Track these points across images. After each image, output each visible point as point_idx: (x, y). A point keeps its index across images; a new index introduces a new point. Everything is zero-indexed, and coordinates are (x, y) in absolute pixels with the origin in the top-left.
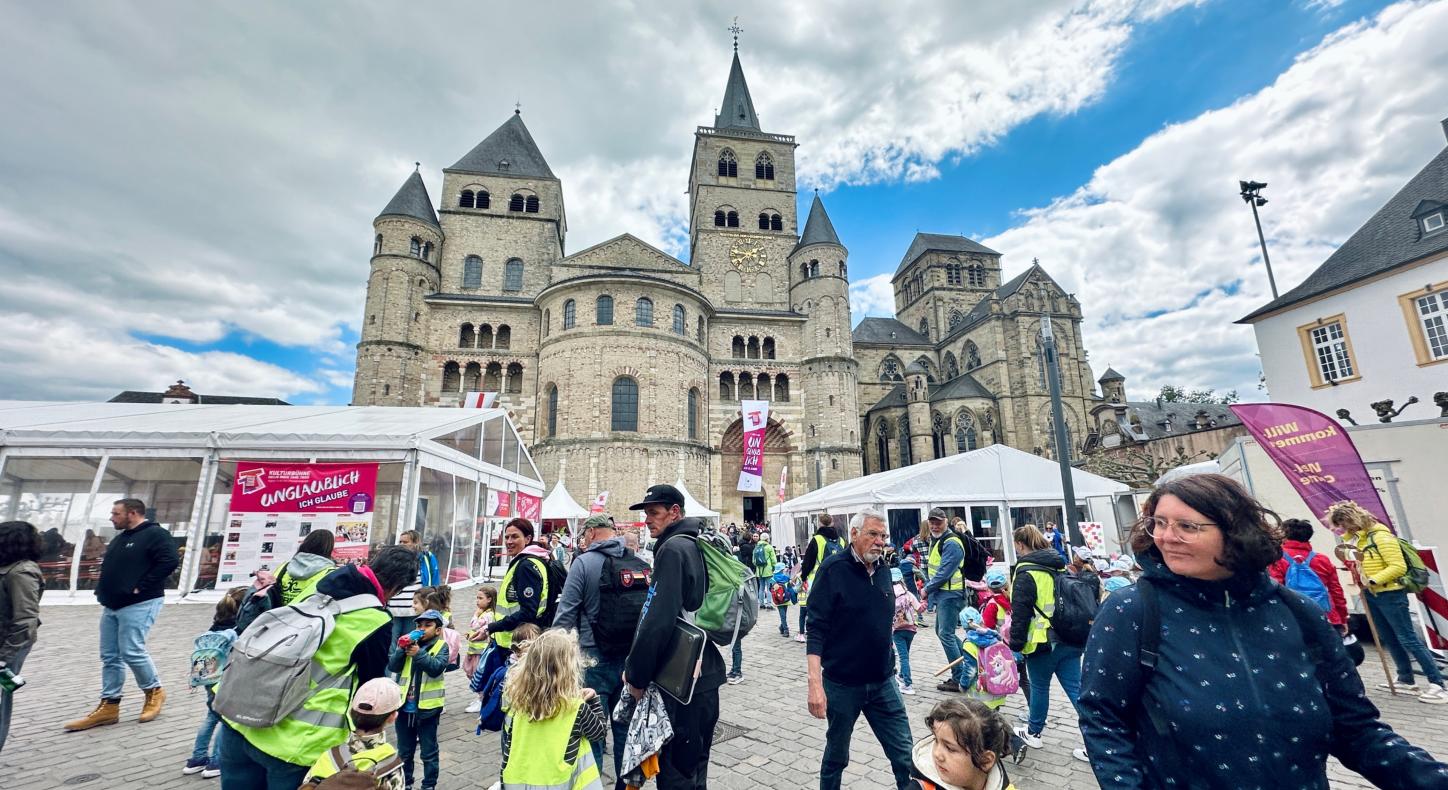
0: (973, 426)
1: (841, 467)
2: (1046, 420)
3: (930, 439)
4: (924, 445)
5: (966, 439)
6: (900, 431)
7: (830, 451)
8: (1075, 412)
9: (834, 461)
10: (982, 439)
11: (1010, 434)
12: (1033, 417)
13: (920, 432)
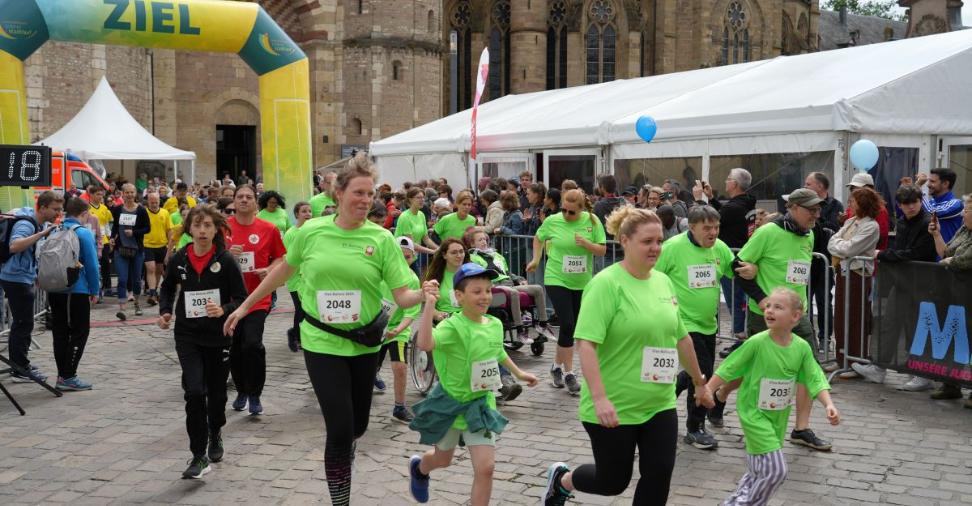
0: (614, 21)
1: (408, 77)
2: (722, 23)
3: (543, 38)
4: (533, 48)
5: (601, 44)
6: (492, 22)
7: (393, 44)
8: (761, 12)
9: (396, 65)
10: (627, 45)
11: (668, 41)
12: (706, 14)
13: (528, 25)
